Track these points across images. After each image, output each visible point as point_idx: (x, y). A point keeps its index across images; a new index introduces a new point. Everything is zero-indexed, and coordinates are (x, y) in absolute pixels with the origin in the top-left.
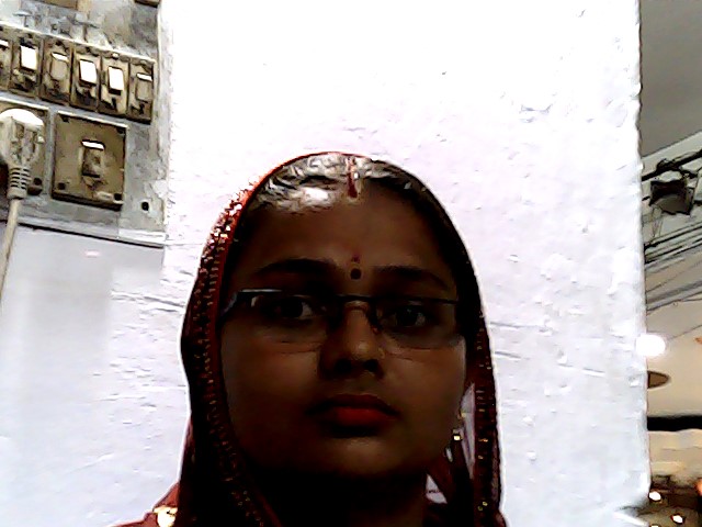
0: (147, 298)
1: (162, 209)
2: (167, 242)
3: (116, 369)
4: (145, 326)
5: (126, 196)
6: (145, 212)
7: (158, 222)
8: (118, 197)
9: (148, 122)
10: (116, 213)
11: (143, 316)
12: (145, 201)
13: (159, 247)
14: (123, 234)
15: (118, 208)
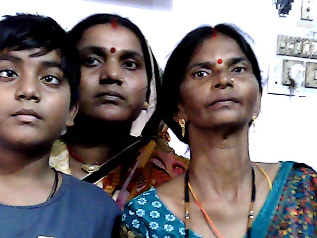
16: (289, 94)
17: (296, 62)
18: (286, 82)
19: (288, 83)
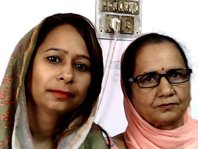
1: (141, 33)
5: (134, 32)
9: (138, 15)
10: (132, 35)
16: (110, 38)
17: (114, 16)
18: (108, 30)
19: (109, 30)
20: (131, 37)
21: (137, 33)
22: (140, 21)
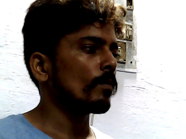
0: (133, 86)
1: (136, 63)
2: (137, 72)
3: (126, 105)
4: (133, 94)
5: (126, 60)
6: (131, 64)
7: (135, 66)
8: (125, 60)
9: (131, 41)
10: (124, 65)
11: (132, 91)
12: (131, 61)
13: (135, 73)
14: (126, 70)
15: (124, 63)
20: (122, 67)
21: (131, 62)
22: (135, 49)
